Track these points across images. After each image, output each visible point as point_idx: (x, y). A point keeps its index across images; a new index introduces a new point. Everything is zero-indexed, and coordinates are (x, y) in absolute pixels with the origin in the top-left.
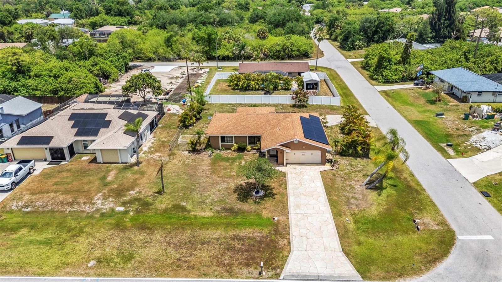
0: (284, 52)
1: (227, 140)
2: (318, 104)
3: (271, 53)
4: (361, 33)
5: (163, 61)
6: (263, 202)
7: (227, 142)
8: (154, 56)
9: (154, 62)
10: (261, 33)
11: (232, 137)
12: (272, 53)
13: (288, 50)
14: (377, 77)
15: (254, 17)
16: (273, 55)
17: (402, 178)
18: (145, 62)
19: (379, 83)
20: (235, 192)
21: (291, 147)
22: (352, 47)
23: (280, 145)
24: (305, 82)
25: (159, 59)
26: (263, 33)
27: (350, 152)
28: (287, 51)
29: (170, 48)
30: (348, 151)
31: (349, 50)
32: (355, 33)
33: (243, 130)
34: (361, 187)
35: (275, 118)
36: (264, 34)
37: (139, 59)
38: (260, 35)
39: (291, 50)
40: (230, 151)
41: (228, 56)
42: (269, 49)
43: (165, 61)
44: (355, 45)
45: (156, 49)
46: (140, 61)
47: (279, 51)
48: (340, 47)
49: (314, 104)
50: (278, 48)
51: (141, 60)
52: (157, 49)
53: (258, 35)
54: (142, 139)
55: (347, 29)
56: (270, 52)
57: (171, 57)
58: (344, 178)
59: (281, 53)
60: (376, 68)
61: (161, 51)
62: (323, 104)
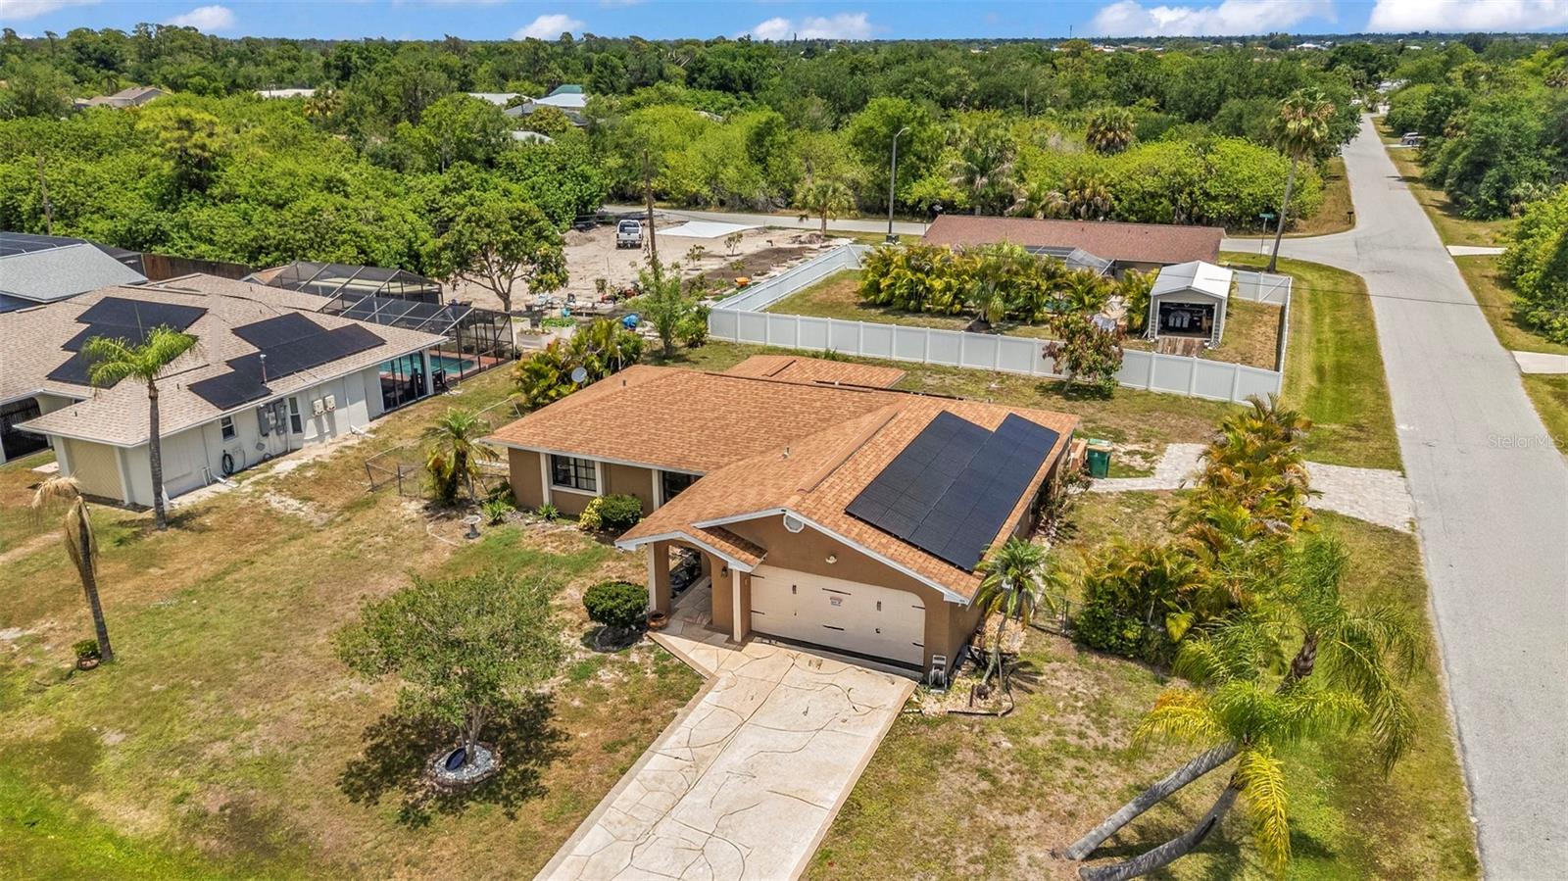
0: (1174, 202)
1: (576, 476)
2: (1175, 392)
3: (1120, 201)
4: (1548, 152)
5: (732, 209)
6: (441, 821)
7: (577, 487)
8: (705, 191)
9: (704, 210)
10: (1102, 128)
11: (589, 465)
12: (1126, 203)
13: (1190, 194)
14: (1545, 316)
15: (1125, 91)
16: (1128, 211)
17: (1387, 864)
18: (680, 207)
19: (1552, 346)
20: (372, 732)
21: (774, 551)
22: (1493, 202)
23: (710, 530)
24: (1156, 297)
25: (722, 203)
26: (1110, 129)
27: (1130, 635)
28: (1184, 196)
29: (759, 167)
30: (1122, 626)
31: (1481, 218)
32: (1518, 147)
33: (645, 437)
34: (1054, 864)
35: (818, 404)
36: (1110, 135)
37: (664, 200)
38: (1099, 136)
39: (1206, 194)
40: (573, 527)
41: (953, 202)
42: (1114, 186)
43: (740, 210)
44: (1508, 196)
45: (716, 167)
46: (665, 204)
47: (1153, 196)
48: (1444, 207)
49: (1153, 388)
50: (1151, 184)
51: (669, 200)
52: (721, 168)
53: (1091, 138)
54: (297, 428)
55: (1482, 132)
56: (1117, 198)
57: (759, 196)
58: (994, 782)
59: (1160, 203)
60: (1546, 275)
61: (730, 173)
62: (1194, 394)
